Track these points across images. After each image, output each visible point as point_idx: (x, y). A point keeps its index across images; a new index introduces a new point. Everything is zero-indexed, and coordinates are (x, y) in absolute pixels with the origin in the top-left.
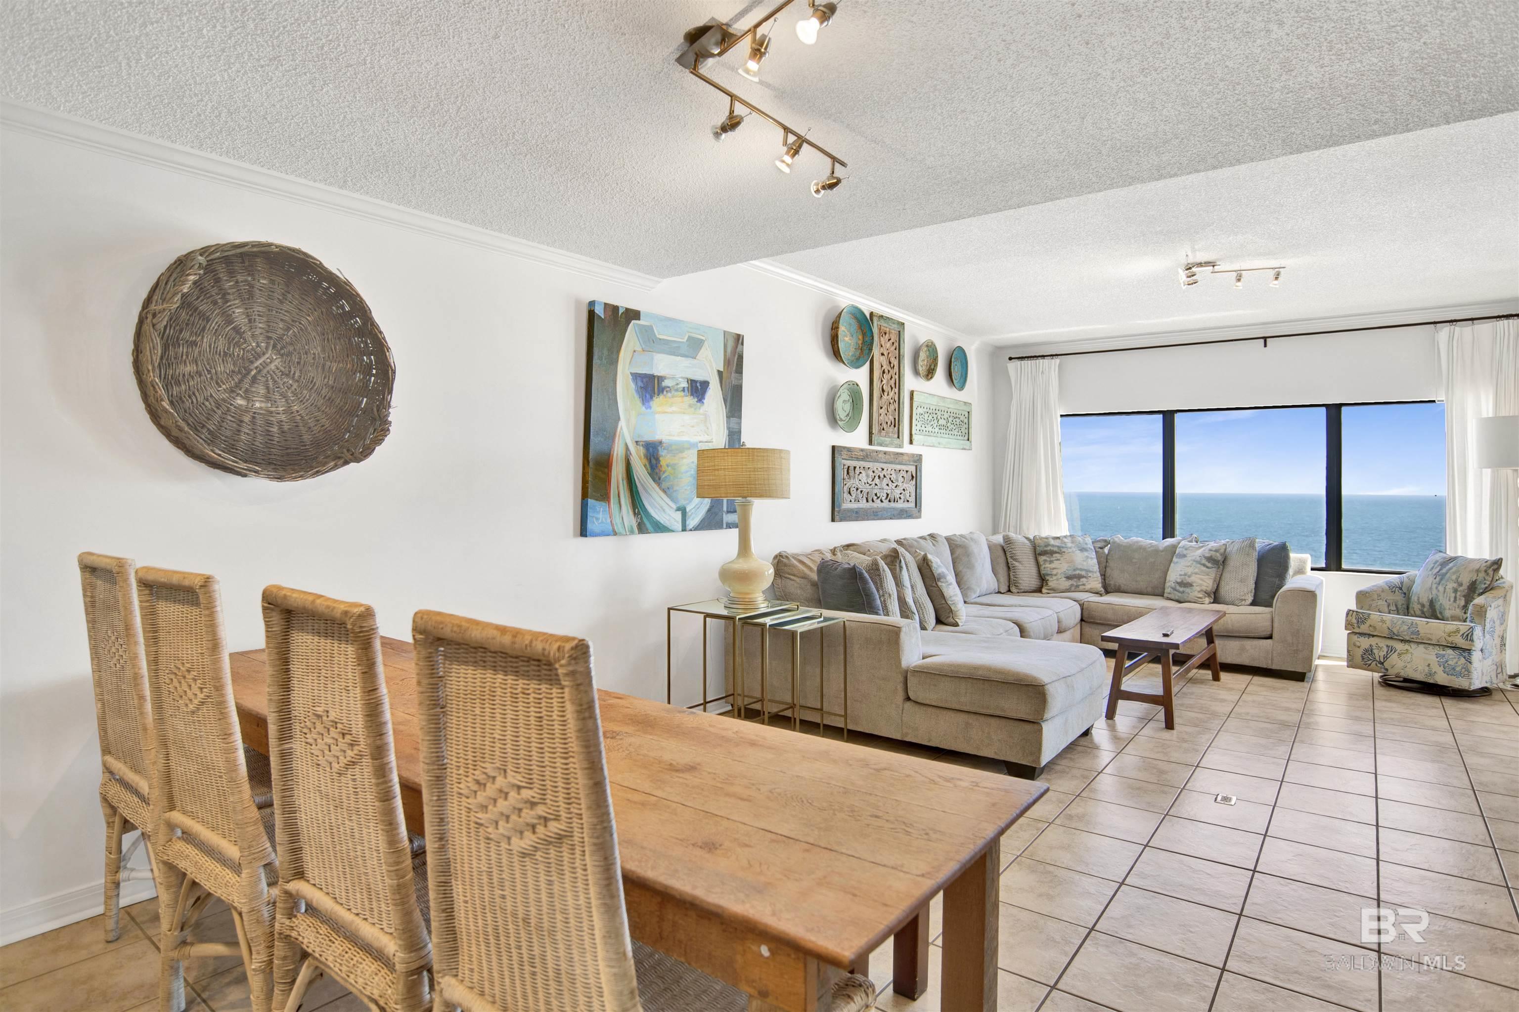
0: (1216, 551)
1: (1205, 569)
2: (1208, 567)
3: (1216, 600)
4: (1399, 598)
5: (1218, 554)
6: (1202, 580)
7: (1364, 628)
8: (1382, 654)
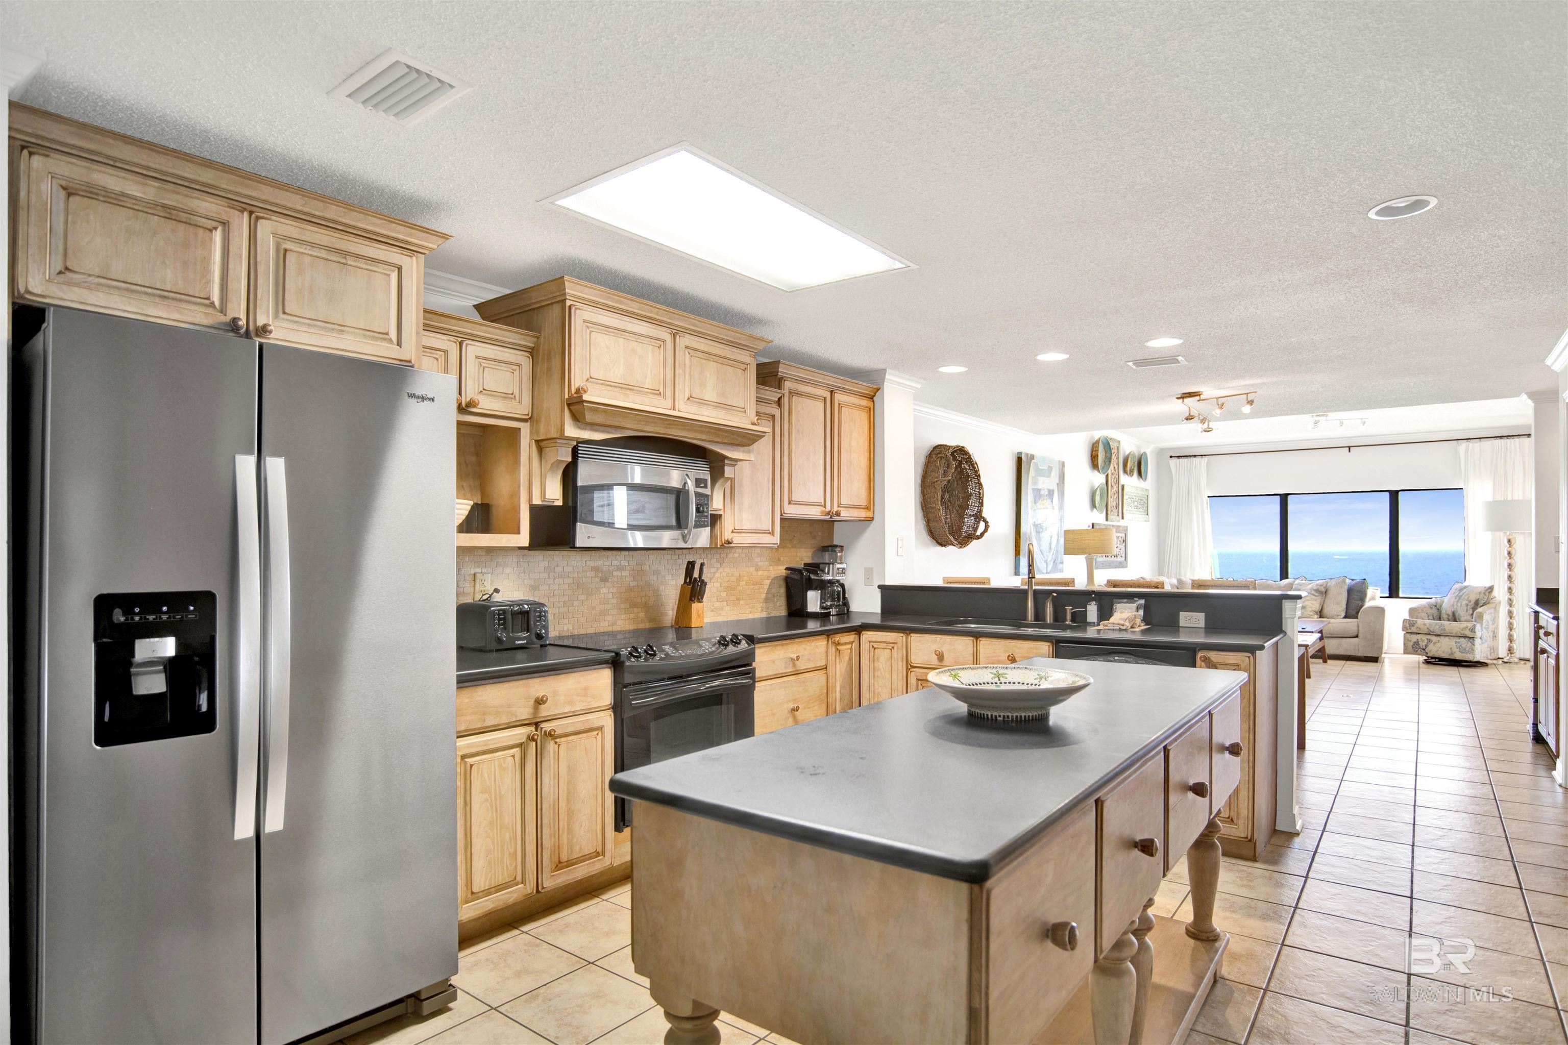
0: (1321, 585)
1: (1314, 597)
2: (1316, 596)
3: (1321, 617)
4: (1434, 611)
5: (1322, 588)
6: (1313, 604)
7: (1414, 629)
8: (1424, 644)
